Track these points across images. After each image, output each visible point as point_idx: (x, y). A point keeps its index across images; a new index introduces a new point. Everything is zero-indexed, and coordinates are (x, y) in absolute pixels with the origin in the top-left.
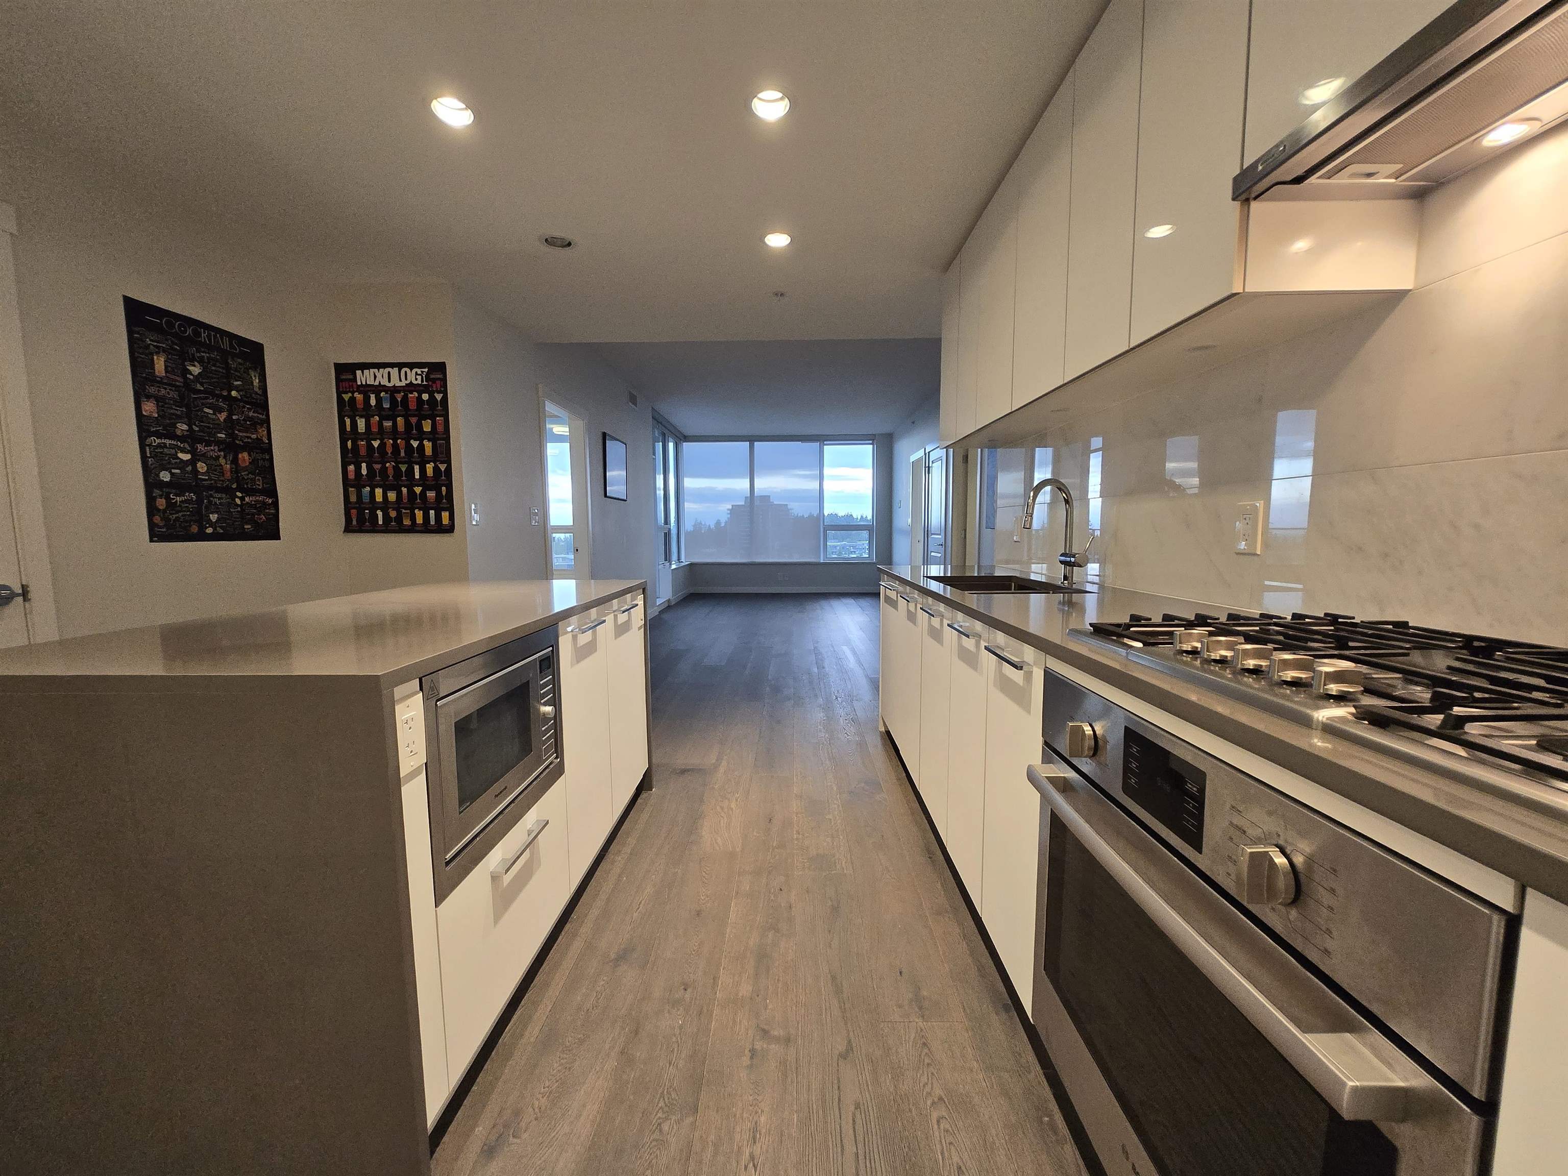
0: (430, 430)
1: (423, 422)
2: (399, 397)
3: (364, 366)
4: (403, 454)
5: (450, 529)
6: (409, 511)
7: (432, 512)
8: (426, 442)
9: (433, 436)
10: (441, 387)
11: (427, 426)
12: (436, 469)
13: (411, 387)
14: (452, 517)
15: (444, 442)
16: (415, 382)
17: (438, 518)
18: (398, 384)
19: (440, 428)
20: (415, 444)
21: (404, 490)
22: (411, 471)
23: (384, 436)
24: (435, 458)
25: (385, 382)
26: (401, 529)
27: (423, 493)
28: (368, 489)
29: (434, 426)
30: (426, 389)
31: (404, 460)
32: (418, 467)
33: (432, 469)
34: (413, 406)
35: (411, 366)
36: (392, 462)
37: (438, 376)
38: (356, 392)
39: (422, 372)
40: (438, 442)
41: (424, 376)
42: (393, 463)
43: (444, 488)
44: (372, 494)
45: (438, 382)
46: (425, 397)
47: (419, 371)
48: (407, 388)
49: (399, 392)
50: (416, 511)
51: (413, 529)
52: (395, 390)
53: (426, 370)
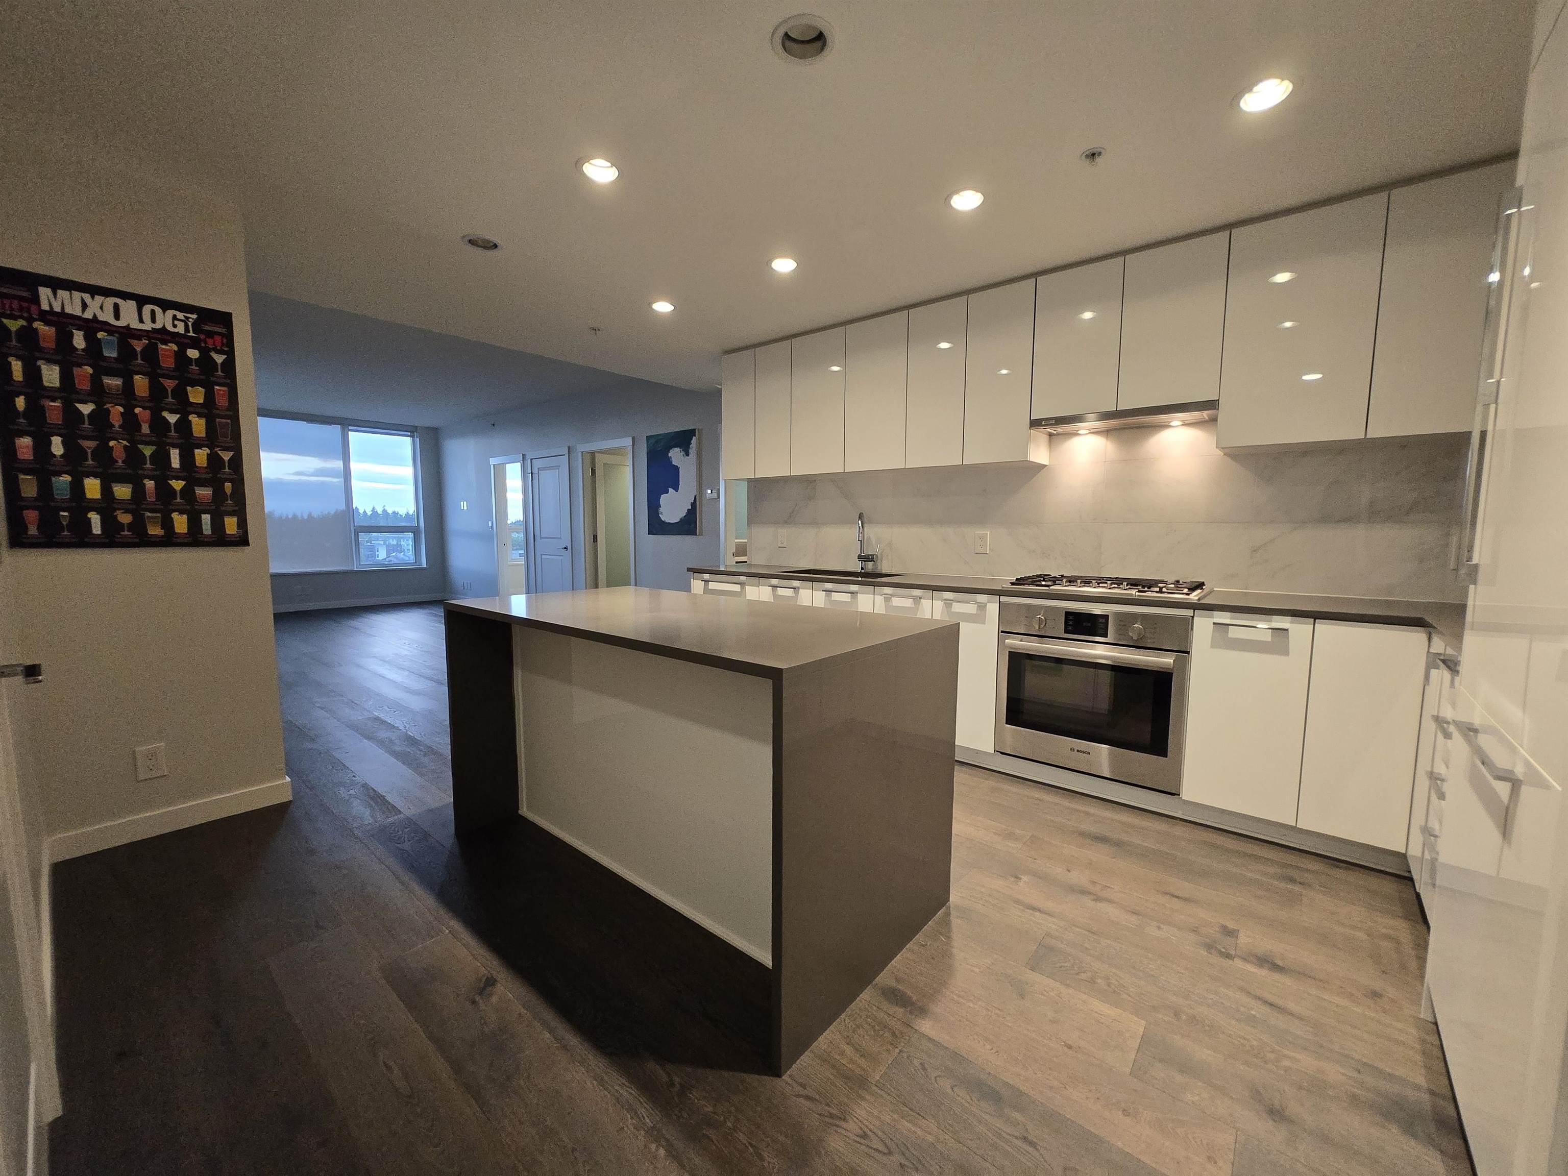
0: (201, 401)
1: (189, 388)
2: (138, 346)
3: (56, 284)
4: (145, 429)
5: (242, 540)
6: (159, 515)
7: (206, 518)
8: (193, 418)
9: (208, 410)
10: (223, 344)
11: (196, 395)
12: (213, 459)
13: (163, 335)
14: (243, 524)
15: (229, 421)
16: (170, 328)
17: (217, 525)
18: (135, 325)
19: (222, 401)
20: (172, 418)
21: (150, 484)
22: (162, 458)
23: (106, 399)
24: (211, 440)
25: (107, 316)
26: (142, 540)
27: (187, 492)
28: (67, 478)
29: (210, 396)
30: (195, 344)
31: (148, 439)
32: (177, 451)
33: (205, 457)
34: (168, 363)
35: (166, 305)
36: (124, 440)
37: (219, 330)
38: (36, 320)
39: (187, 318)
40: (218, 420)
41: (190, 324)
42: (125, 442)
43: (228, 485)
44: (77, 488)
45: (218, 339)
46: (193, 354)
47: (180, 315)
48: (151, 335)
49: (139, 338)
50: (175, 516)
51: (169, 540)
52: (127, 333)
53: (195, 316)
